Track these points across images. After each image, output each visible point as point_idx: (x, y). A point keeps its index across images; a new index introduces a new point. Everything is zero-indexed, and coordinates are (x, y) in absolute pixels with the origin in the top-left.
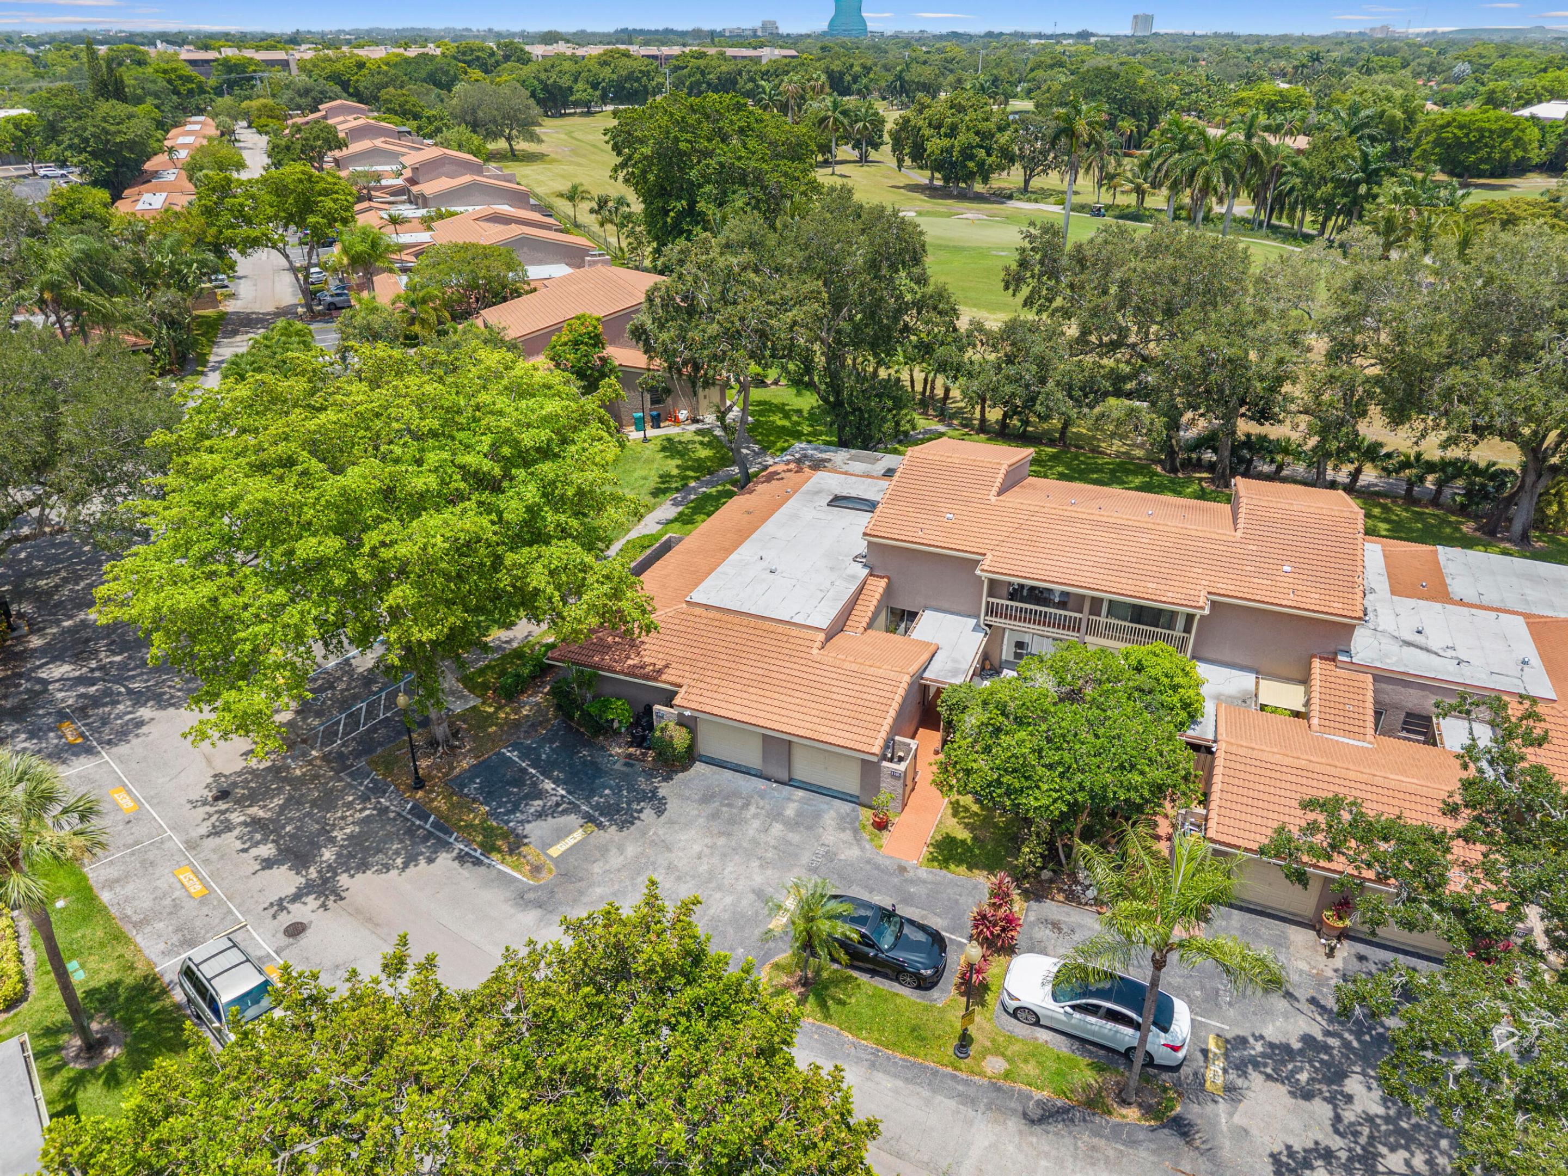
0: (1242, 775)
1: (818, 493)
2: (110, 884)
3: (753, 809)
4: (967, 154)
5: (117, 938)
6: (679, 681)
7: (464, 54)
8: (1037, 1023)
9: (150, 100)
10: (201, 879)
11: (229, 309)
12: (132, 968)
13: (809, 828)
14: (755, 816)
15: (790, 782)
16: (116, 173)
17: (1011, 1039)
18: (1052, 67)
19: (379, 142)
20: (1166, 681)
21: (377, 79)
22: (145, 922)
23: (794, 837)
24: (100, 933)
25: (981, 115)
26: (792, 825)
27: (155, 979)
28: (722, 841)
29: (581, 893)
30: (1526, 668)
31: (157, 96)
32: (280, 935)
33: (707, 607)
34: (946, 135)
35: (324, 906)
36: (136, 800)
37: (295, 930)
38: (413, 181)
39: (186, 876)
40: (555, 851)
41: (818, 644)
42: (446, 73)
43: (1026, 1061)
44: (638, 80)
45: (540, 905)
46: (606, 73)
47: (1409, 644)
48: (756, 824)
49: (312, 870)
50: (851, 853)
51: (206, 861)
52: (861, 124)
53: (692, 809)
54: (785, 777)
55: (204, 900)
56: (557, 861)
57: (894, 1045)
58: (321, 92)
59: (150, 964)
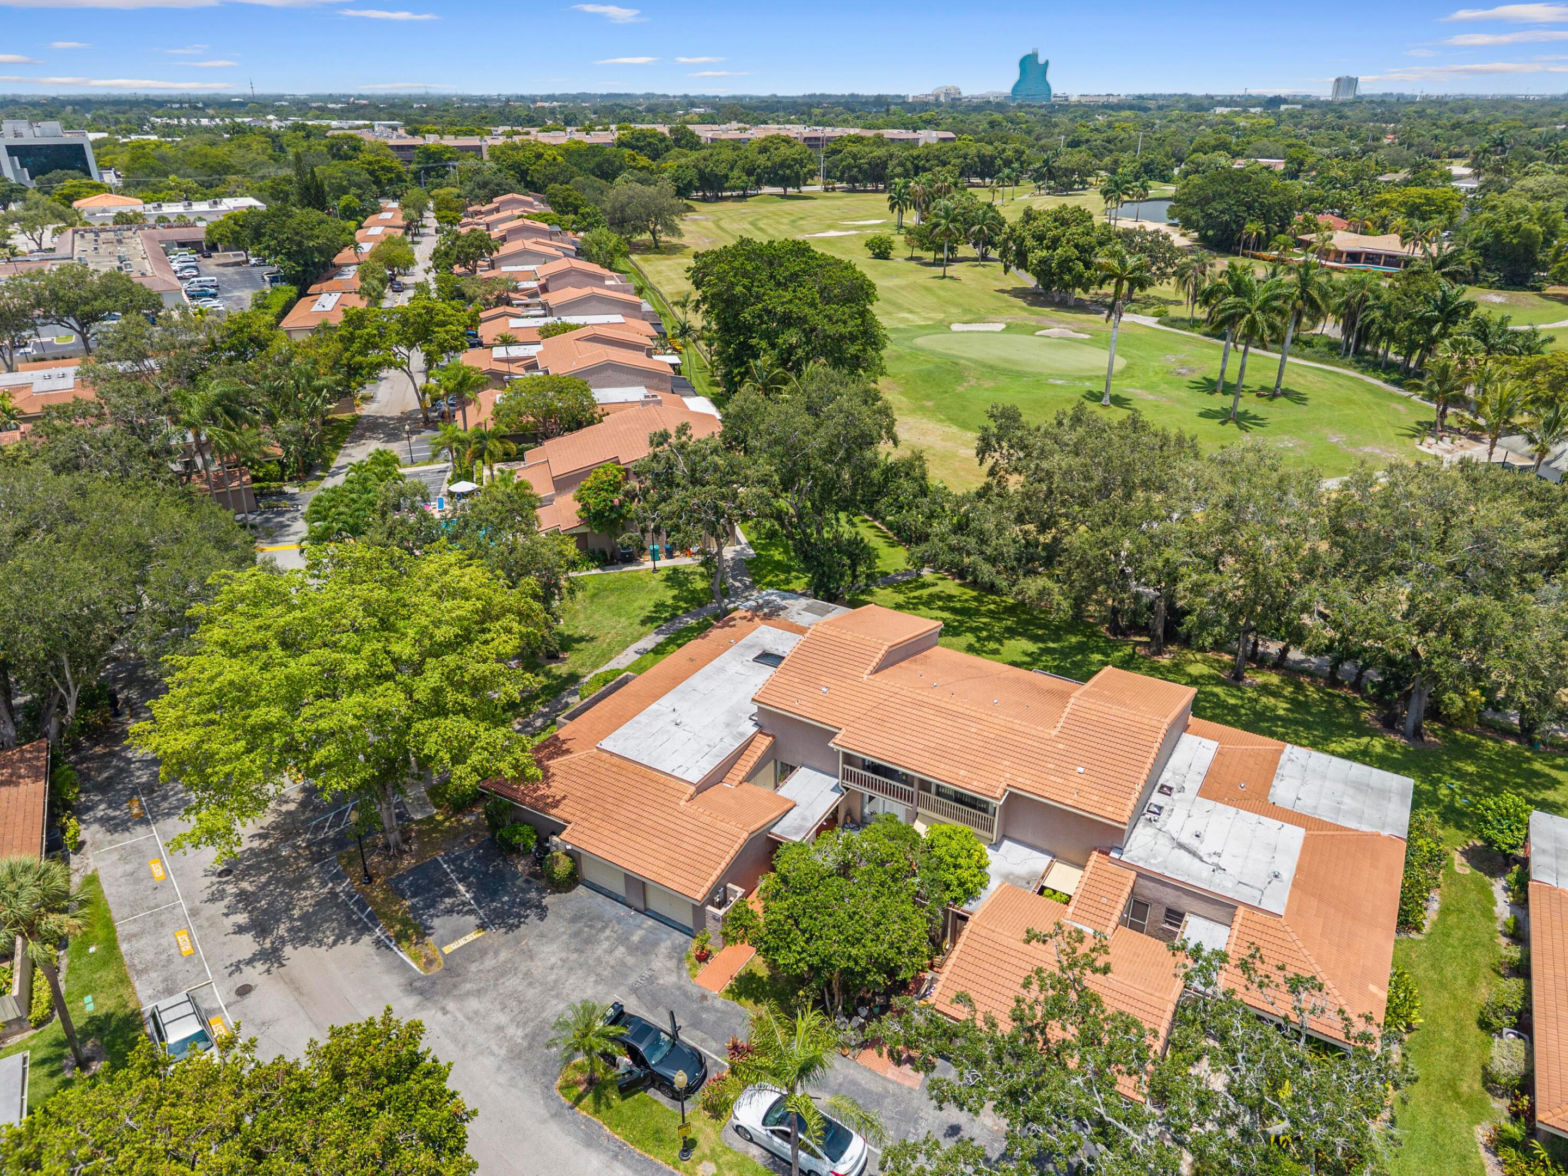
0: (976, 953)
1: (751, 647)
2: (130, 937)
3: (608, 932)
4: (1065, 265)
5: (122, 981)
6: (570, 818)
7: (638, 140)
8: (751, 1140)
9: (353, 190)
10: (192, 942)
11: (364, 413)
12: (125, 1006)
13: (645, 954)
14: (607, 938)
15: (646, 912)
16: (304, 272)
17: (727, 1149)
18: (1215, 148)
19: (529, 244)
20: (949, 860)
21: (549, 170)
22: (145, 971)
23: (630, 960)
24: (112, 977)
25: (1081, 230)
26: (633, 949)
27: (139, 1014)
28: (574, 956)
29: (455, 986)
30: (1275, 881)
31: (359, 186)
32: (233, 994)
33: (612, 754)
34: (1048, 248)
35: (268, 971)
36: (166, 871)
37: (244, 991)
38: (544, 289)
39: (182, 938)
40: (447, 950)
41: (687, 797)
42: (611, 163)
43: (731, 1169)
44: (790, 167)
45: (421, 992)
46: (762, 160)
47: (1181, 846)
48: (606, 945)
49: (268, 941)
50: (668, 980)
51: (200, 927)
52: (977, 228)
53: (561, 927)
54: (641, 907)
55: (189, 959)
56: (447, 957)
57: (637, 1142)
58: (499, 185)
59: (139, 1003)
